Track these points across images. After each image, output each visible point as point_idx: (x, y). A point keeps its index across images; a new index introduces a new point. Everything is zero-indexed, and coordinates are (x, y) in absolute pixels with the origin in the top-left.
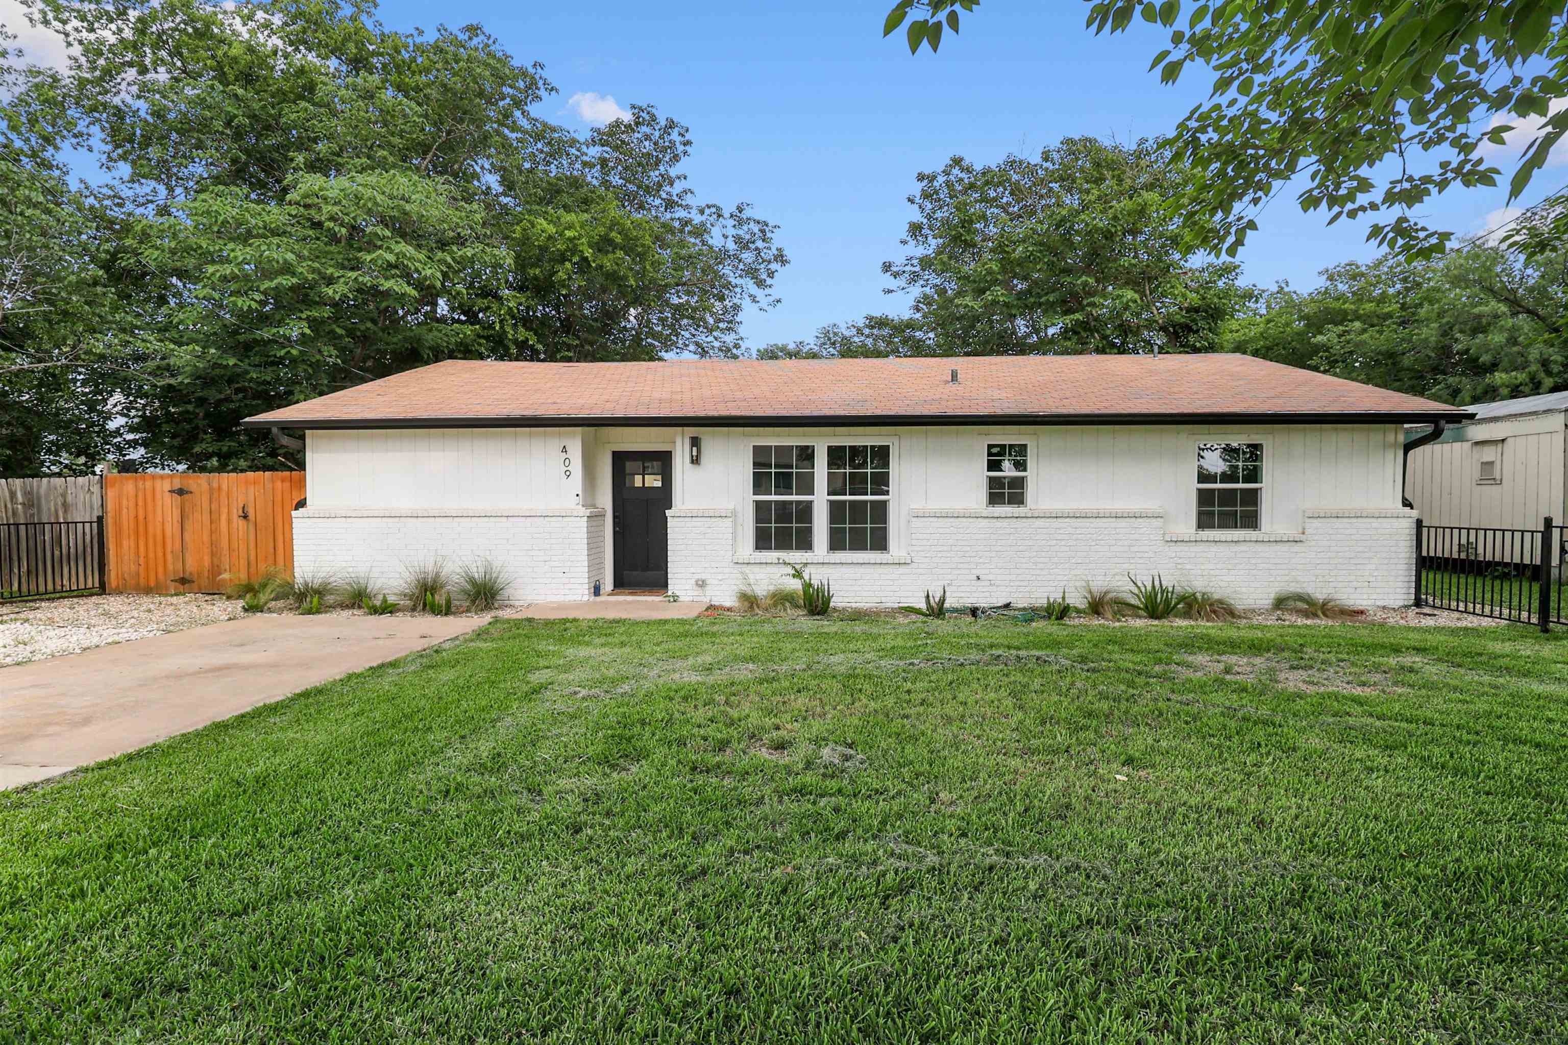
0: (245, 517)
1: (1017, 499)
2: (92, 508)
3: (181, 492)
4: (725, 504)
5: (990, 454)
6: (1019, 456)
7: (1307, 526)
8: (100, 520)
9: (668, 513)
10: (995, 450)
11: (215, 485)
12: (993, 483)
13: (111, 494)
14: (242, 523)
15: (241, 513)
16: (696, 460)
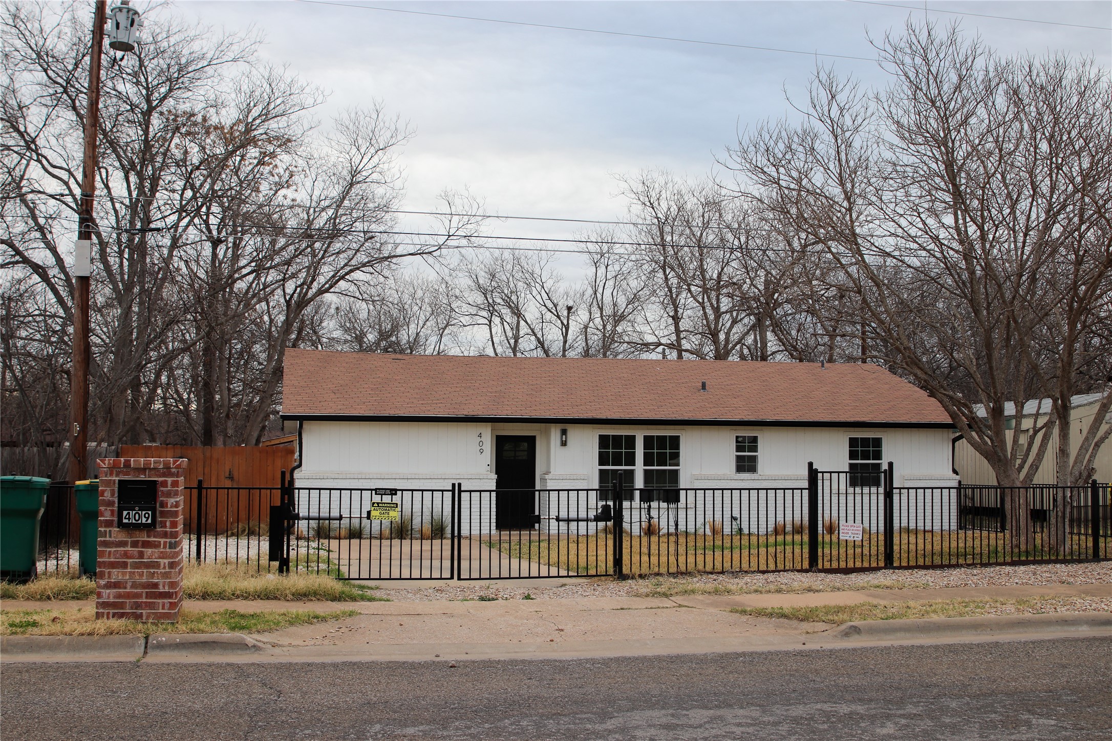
0: (231, 478)
1: (753, 469)
4: (581, 471)
5: (737, 442)
6: (752, 443)
7: (906, 484)
9: (547, 477)
10: (740, 439)
11: (208, 454)
12: (739, 459)
14: (228, 482)
16: (564, 444)
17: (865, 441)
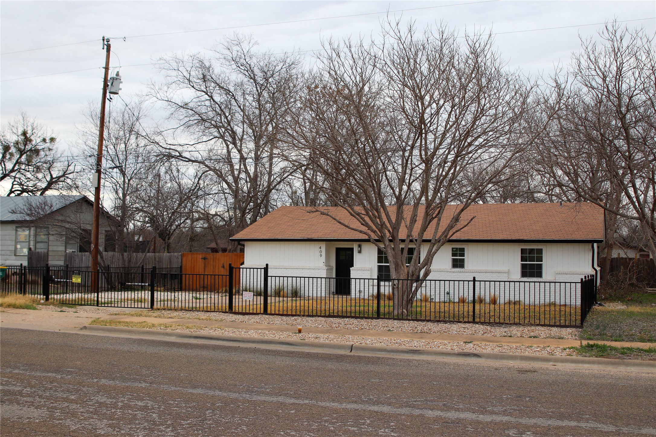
0: (223, 267)
1: (462, 266)
2: (178, 263)
3: (205, 259)
4: (368, 266)
5: (452, 251)
6: (461, 252)
7: (556, 277)
8: (181, 267)
9: (351, 269)
10: (454, 250)
11: (215, 256)
12: (454, 260)
13: (184, 259)
14: (222, 269)
15: (222, 266)
16: (360, 252)
17: (531, 251)
